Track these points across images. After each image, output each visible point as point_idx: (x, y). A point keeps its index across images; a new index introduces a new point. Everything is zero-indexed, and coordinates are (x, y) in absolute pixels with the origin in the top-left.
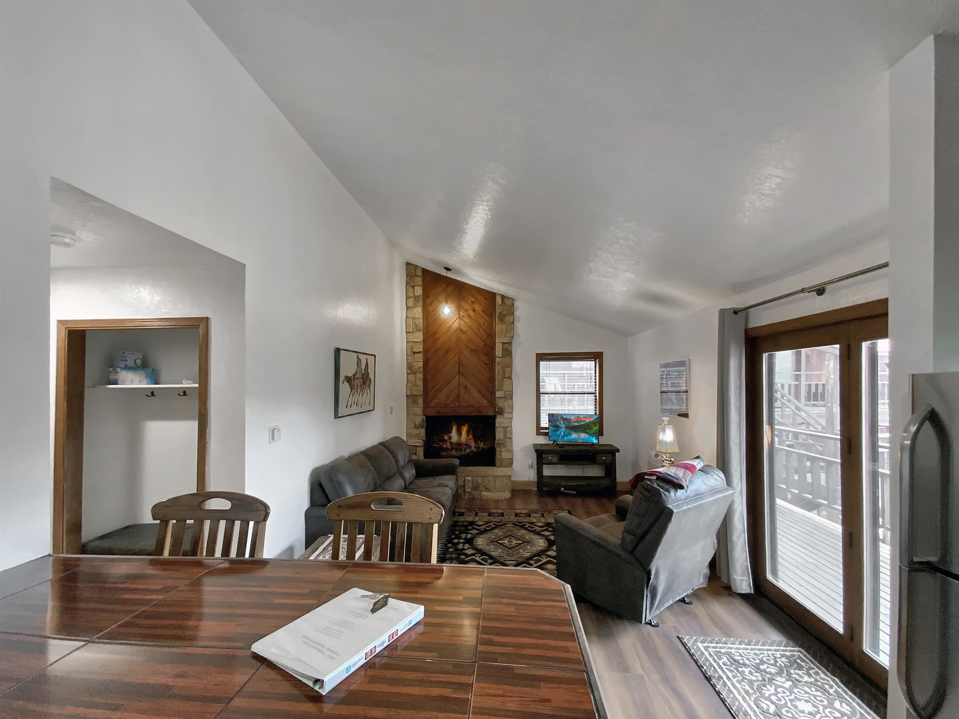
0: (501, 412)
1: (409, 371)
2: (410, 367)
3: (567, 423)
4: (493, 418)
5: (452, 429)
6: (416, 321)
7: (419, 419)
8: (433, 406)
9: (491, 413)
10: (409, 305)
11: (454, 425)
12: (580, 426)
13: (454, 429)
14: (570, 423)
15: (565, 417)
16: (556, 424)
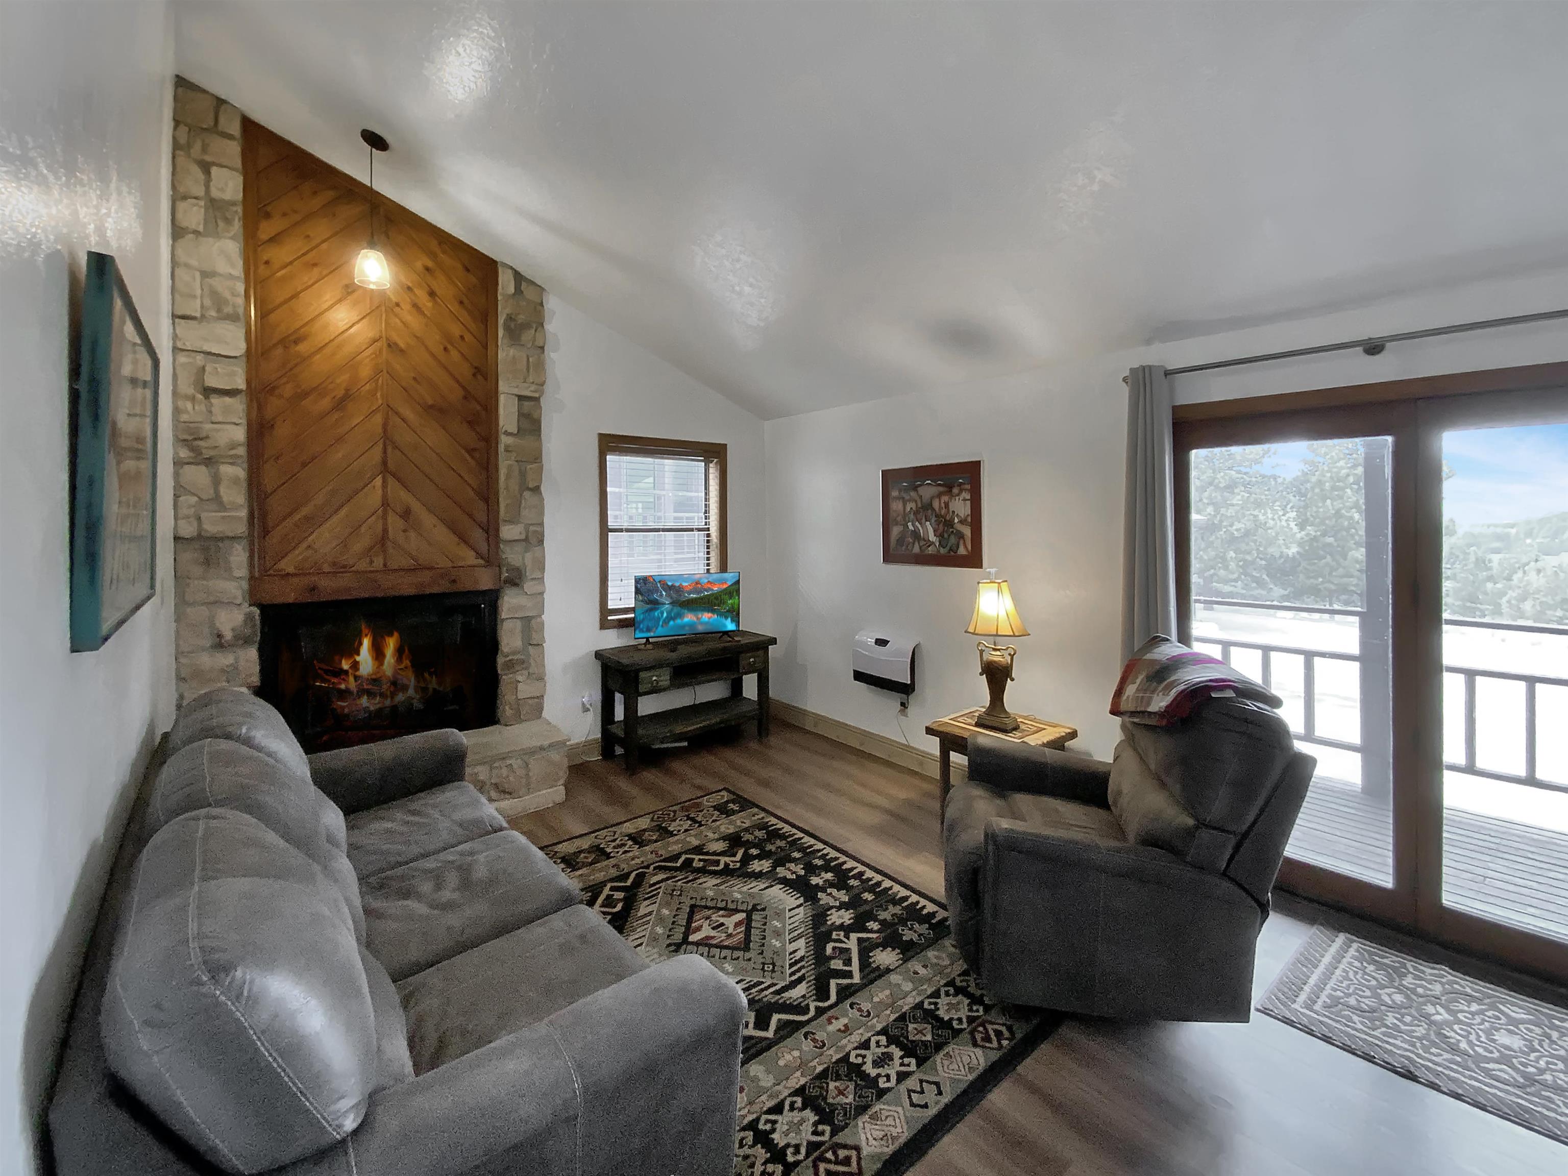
0: (515, 580)
1: (184, 454)
2: (190, 439)
3: (674, 596)
4: (492, 598)
5: (361, 644)
7: (232, 619)
8: (291, 570)
9: (485, 582)
11: (365, 630)
12: (701, 598)
13: (366, 642)
14: (680, 595)
15: (670, 584)
16: (651, 598)
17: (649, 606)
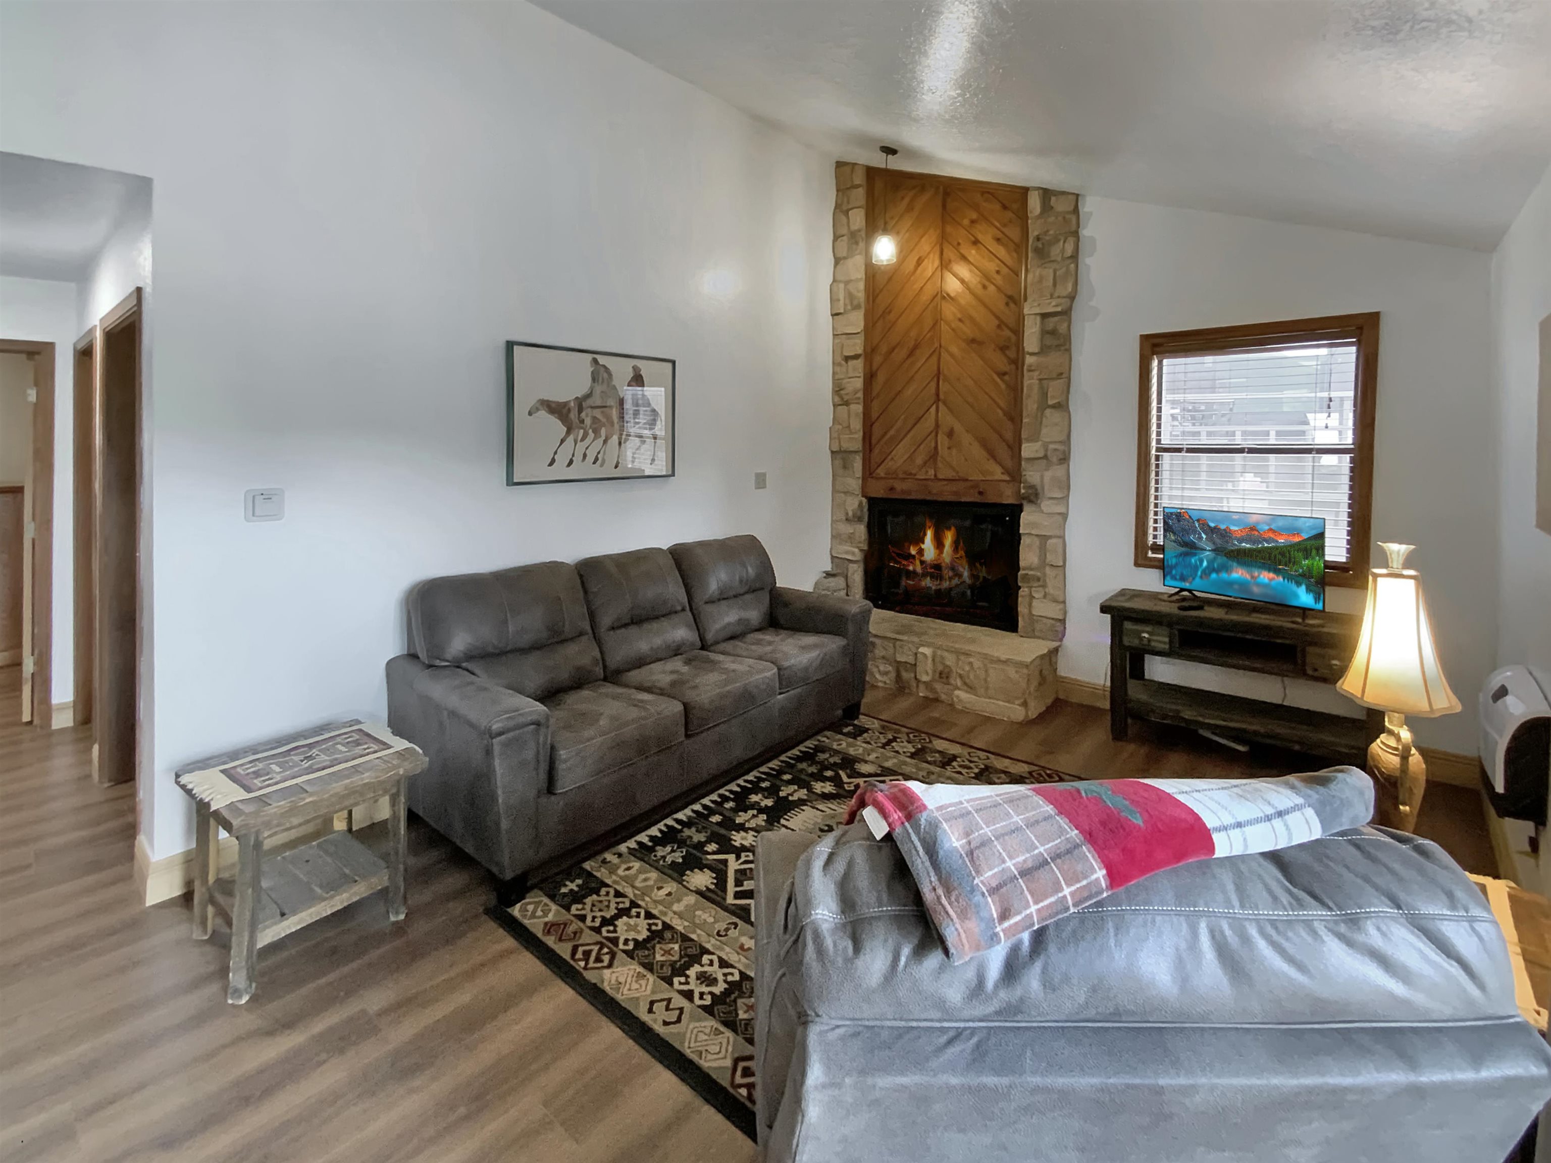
0: (1033, 496)
1: (837, 399)
2: (838, 389)
3: (1218, 541)
4: (1015, 512)
5: (925, 534)
6: (851, 287)
7: (855, 503)
8: (882, 475)
9: (1008, 498)
10: (839, 255)
11: (928, 524)
12: (1259, 551)
13: (929, 534)
14: (1227, 542)
15: (1212, 525)
16: (1186, 539)
17: (1183, 549)
